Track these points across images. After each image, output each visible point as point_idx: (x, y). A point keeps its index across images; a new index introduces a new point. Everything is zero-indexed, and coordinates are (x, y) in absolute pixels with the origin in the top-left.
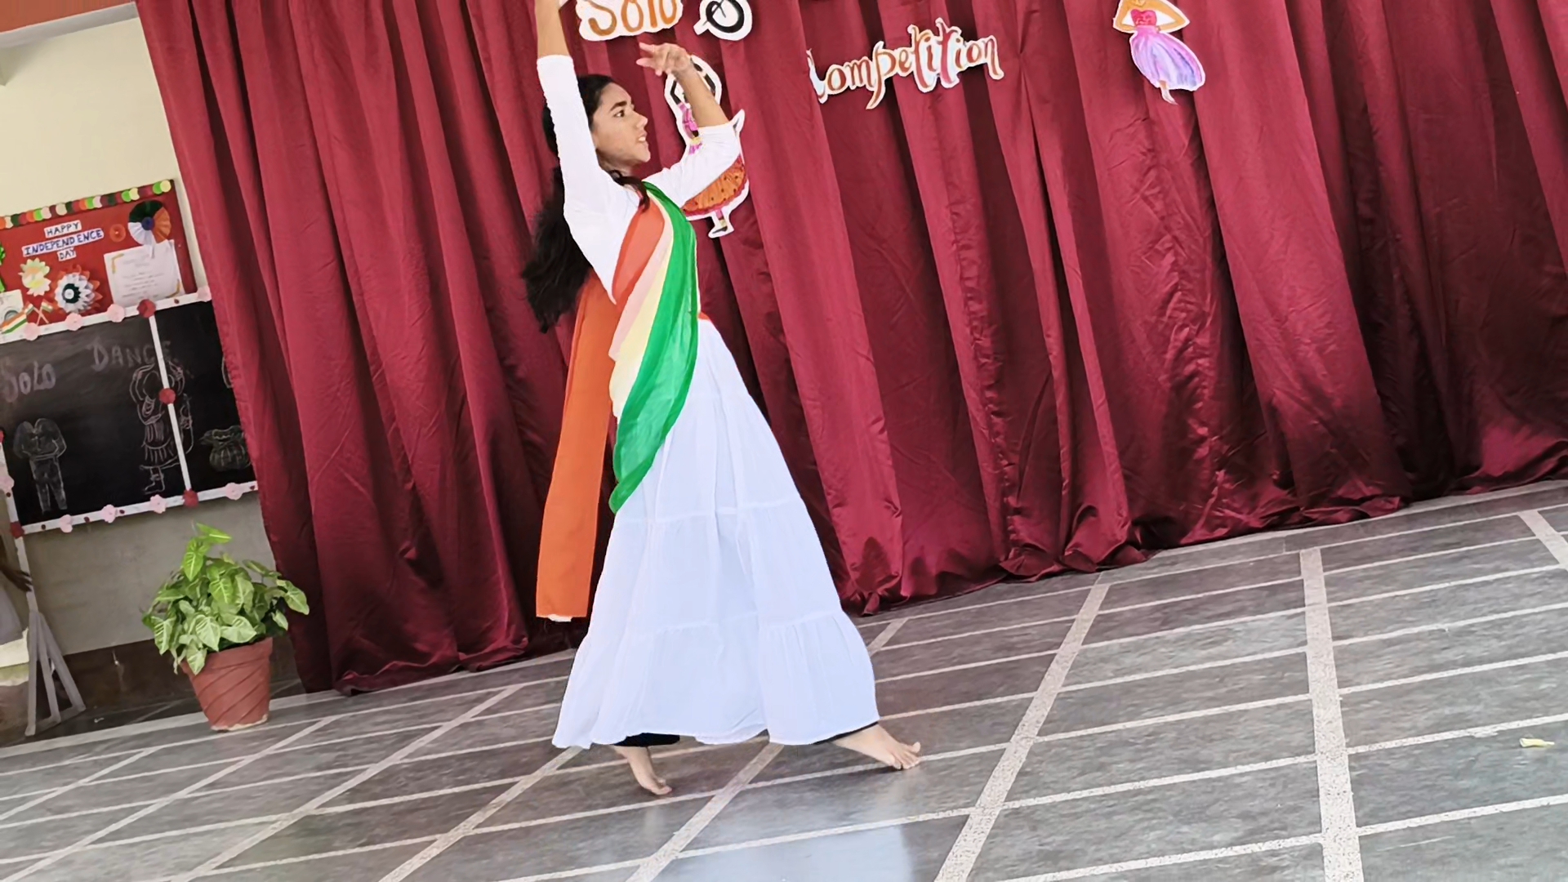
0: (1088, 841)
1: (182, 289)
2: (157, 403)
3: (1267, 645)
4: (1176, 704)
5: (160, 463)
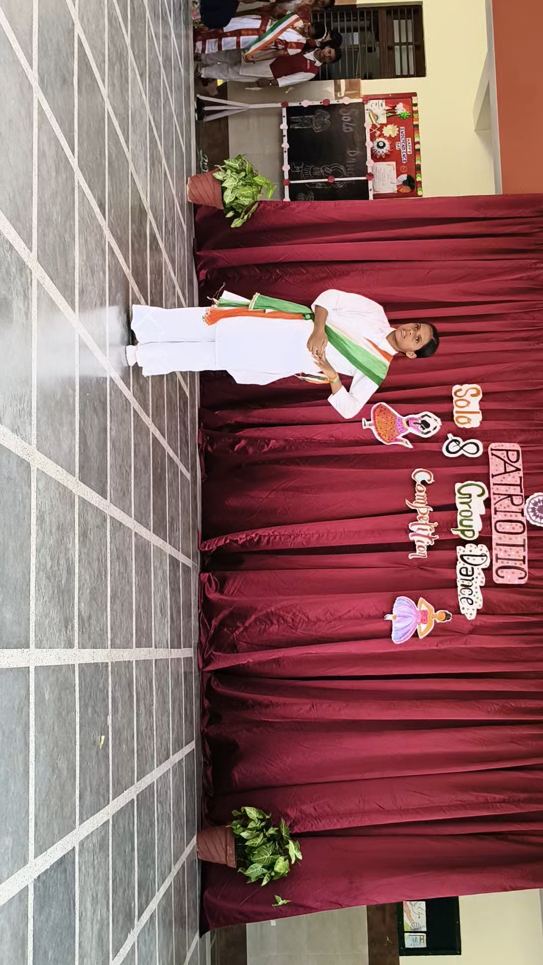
0: (89, 549)
1: (375, 193)
2: (329, 174)
3: (157, 631)
4: (139, 591)
5: (304, 171)
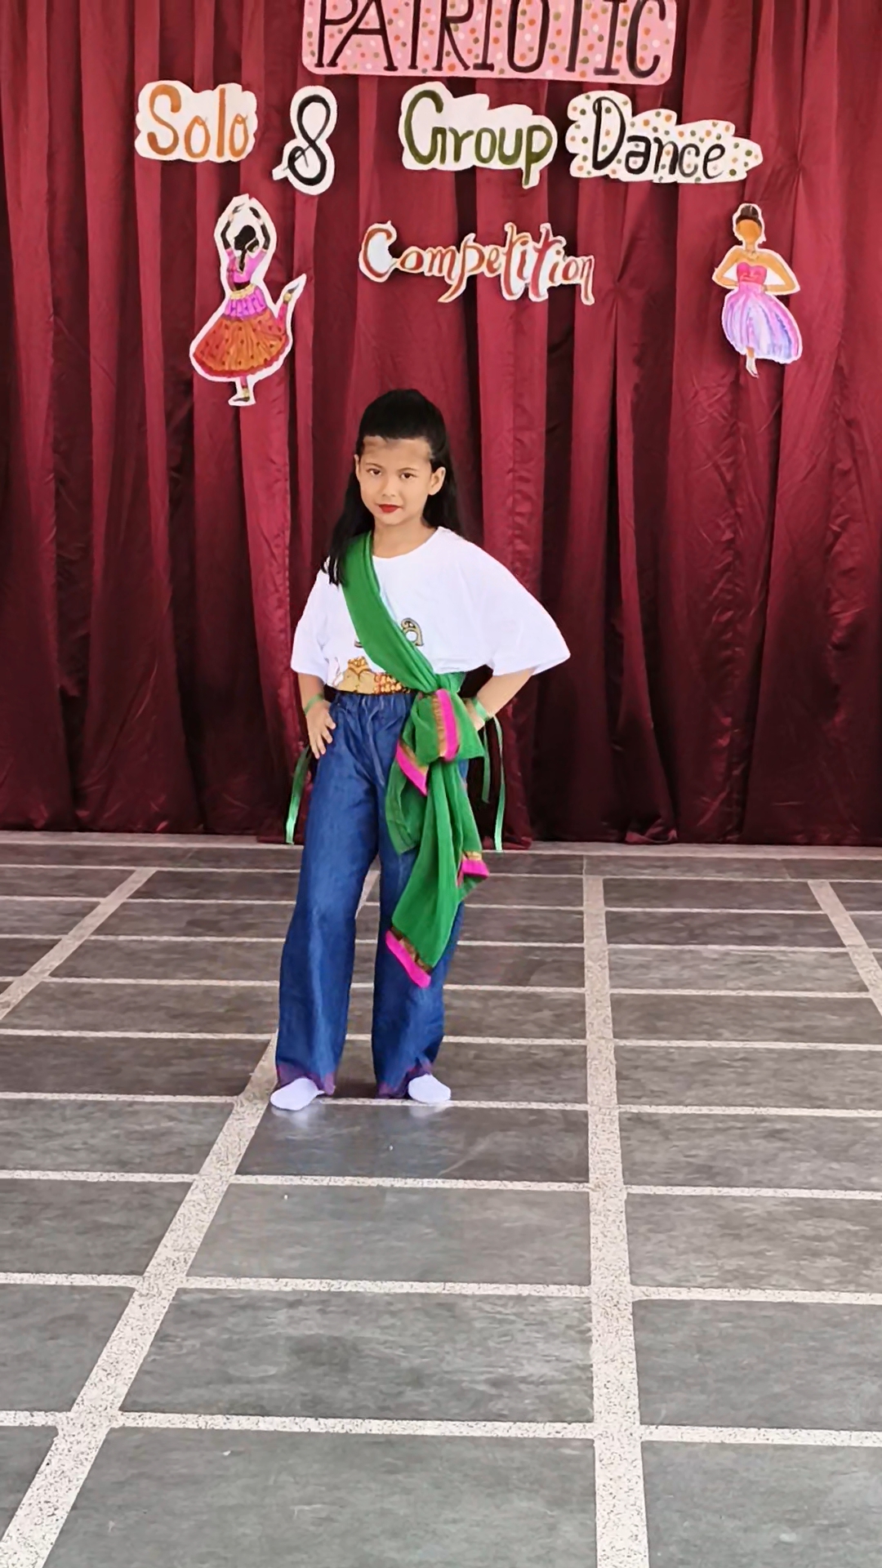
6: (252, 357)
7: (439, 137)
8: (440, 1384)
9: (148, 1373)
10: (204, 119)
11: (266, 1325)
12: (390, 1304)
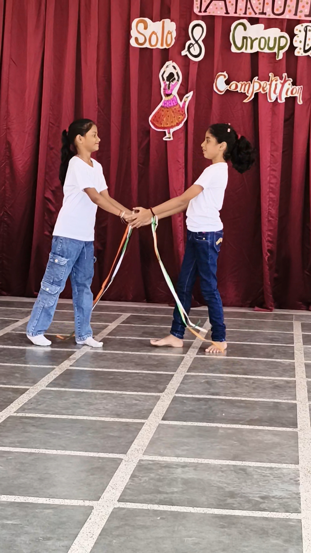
6: (172, 122)
7: (245, 40)
8: (241, 497)
9: (128, 489)
10: (156, 32)
11: (173, 474)
12: (221, 468)
